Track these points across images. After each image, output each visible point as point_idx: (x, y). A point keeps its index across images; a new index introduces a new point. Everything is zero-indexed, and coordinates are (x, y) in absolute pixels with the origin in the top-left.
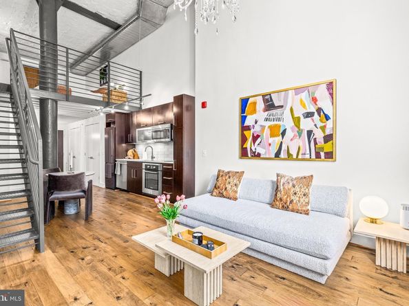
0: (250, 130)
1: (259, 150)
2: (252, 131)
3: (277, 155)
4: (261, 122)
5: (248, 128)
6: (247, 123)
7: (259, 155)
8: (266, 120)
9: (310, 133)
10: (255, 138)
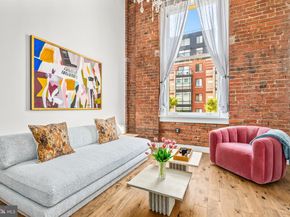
0: (46, 78)
1: (57, 100)
2: (48, 80)
3: (73, 106)
4: (58, 73)
5: (44, 75)
6: (41, 69)
7: (56, 106)
8: (64, 73)
9: (92, 91)
10: (52, 88)
